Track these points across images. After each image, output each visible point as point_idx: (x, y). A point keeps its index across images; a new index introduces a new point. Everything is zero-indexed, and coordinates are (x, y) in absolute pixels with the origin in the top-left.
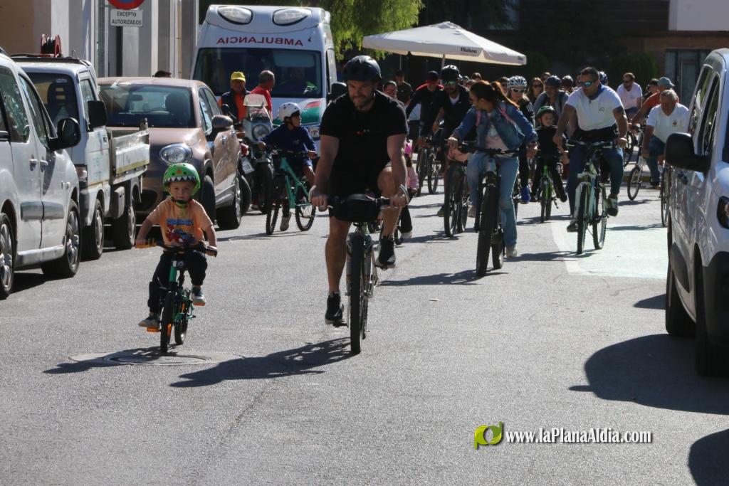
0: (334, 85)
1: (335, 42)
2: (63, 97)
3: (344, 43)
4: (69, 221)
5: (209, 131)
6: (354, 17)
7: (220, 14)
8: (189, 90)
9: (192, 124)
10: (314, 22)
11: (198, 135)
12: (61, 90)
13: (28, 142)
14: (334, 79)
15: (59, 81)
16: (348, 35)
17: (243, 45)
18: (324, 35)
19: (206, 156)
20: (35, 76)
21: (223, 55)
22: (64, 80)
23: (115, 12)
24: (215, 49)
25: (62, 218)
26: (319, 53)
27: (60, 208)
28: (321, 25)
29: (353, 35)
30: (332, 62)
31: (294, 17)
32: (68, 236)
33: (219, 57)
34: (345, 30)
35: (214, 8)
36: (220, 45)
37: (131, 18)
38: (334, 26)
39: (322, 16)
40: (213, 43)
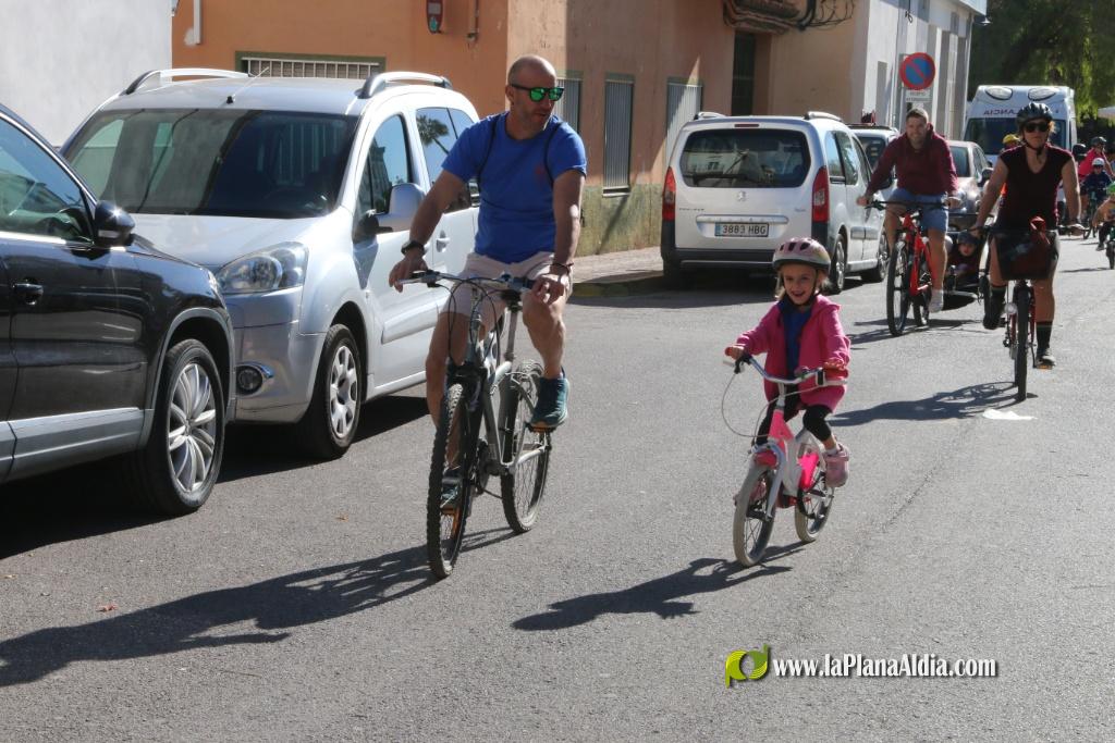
0: (1075, 147)
1: (1077, 114)
2: (876, 154)
3: (1083, 114)
4: (881, 242)
5: (980, 180)
6: (1091, 94)
7: (987, 93)
8: (966, 149)
9: (967, 174)
10: (1061, 98)
11: (972, 183)
12: (875, 149)
13: (857, 185)
14: (1075, 142)
15: (875, 142)
16: (1086, 107)
17: (1004, 116)
18: (1069, 108)
19: (977, 198)
20: (863, 138)
21: (987, 123)
22: (879, 142)
23: (908, 92)
24: (981, 119)
25: (876, 239)
26: (1064, 122)
27: (874, 232)
28: (1067, 100)
29: (1090, 107)
30: (1074, 129)
31: (1046, 94)
32: (880, 253)
33: (984, 125)
34: (1084, 103)
35: (982, 88)
36: (987, 116)
37: (920, 96)
38: (1077, 100)
39: (1067, 92)
40: (980, 114)
